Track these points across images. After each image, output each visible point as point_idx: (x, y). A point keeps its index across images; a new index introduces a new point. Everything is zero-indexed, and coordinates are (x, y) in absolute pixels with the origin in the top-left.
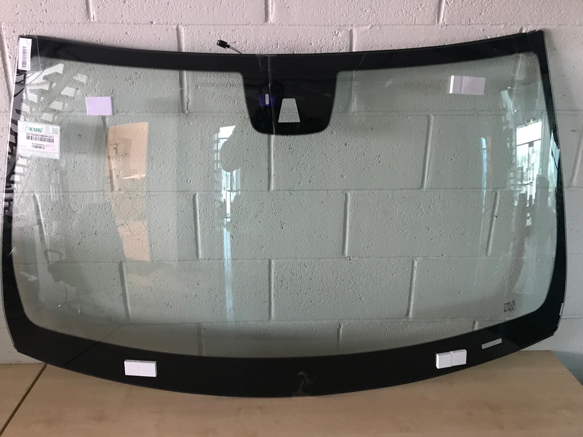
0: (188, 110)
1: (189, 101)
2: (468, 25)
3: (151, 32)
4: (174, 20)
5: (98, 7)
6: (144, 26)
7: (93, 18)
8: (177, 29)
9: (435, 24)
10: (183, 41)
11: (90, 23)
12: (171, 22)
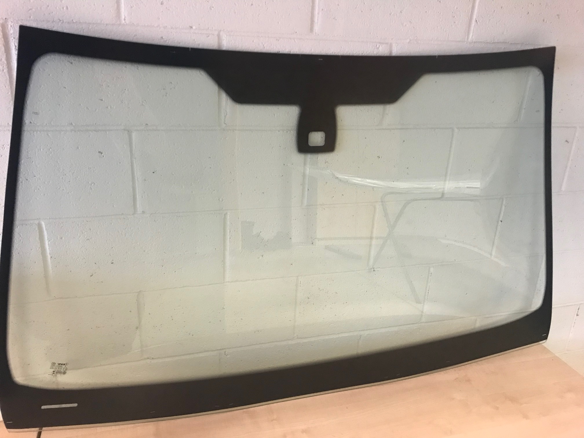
0: (225, 124)
1: (227, 114)
3: (190, 38)
4: (216, 26)
5: (132, 7)
6: (182, 30)
7: (125, 20)
8: (219, 36)
11: (120, 24)
12: (213, 28)
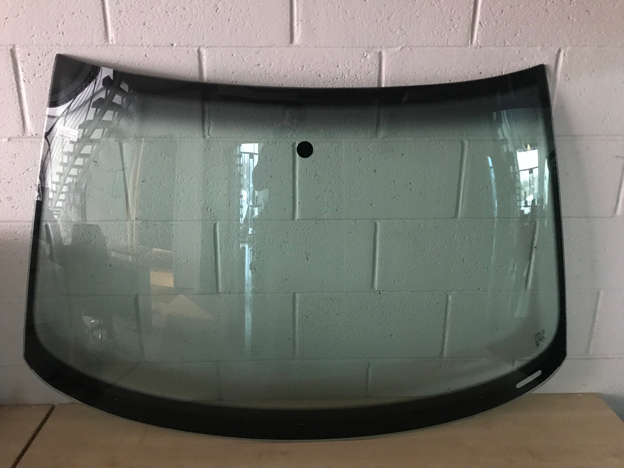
0: (210, 135)
1: (210, 126)
2: (504, 46)
3: (171, 55)
4: (196, 42)
6: (165, 48)
7: (112, 41)
8: (199, 51)
9: (468, 46)
10: (204, 63)
11: (108, 45)
12: (192, 44)
